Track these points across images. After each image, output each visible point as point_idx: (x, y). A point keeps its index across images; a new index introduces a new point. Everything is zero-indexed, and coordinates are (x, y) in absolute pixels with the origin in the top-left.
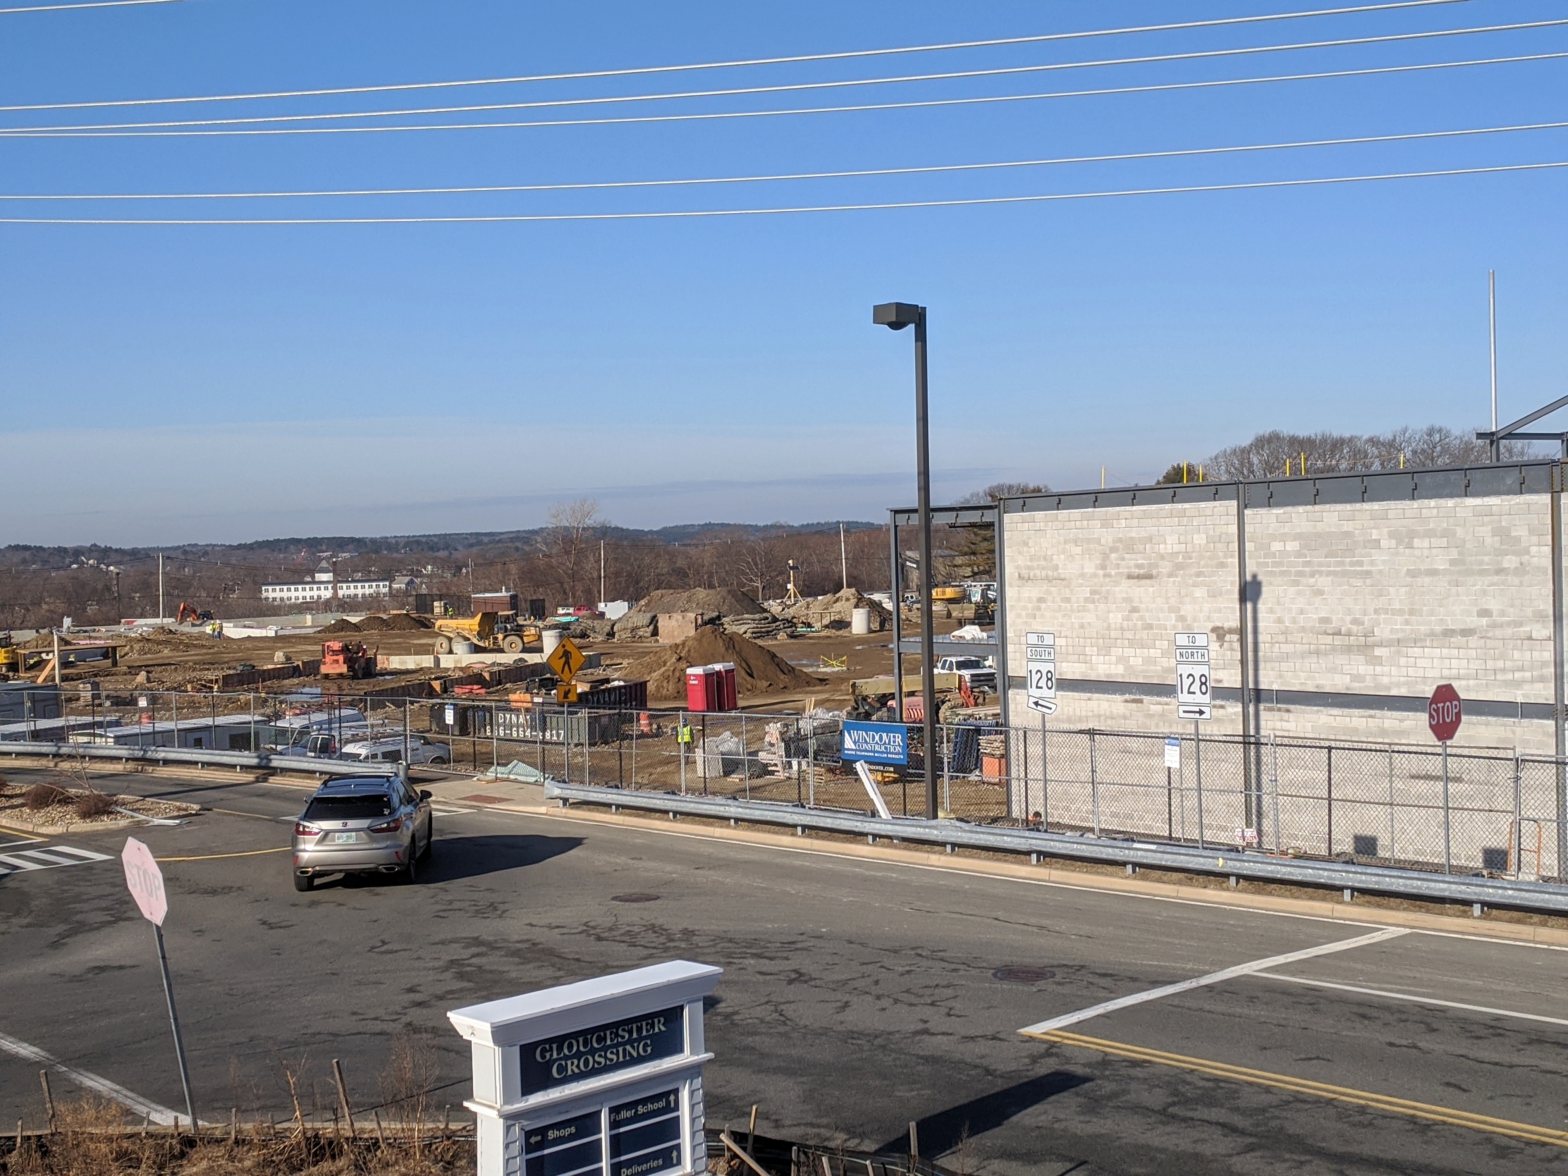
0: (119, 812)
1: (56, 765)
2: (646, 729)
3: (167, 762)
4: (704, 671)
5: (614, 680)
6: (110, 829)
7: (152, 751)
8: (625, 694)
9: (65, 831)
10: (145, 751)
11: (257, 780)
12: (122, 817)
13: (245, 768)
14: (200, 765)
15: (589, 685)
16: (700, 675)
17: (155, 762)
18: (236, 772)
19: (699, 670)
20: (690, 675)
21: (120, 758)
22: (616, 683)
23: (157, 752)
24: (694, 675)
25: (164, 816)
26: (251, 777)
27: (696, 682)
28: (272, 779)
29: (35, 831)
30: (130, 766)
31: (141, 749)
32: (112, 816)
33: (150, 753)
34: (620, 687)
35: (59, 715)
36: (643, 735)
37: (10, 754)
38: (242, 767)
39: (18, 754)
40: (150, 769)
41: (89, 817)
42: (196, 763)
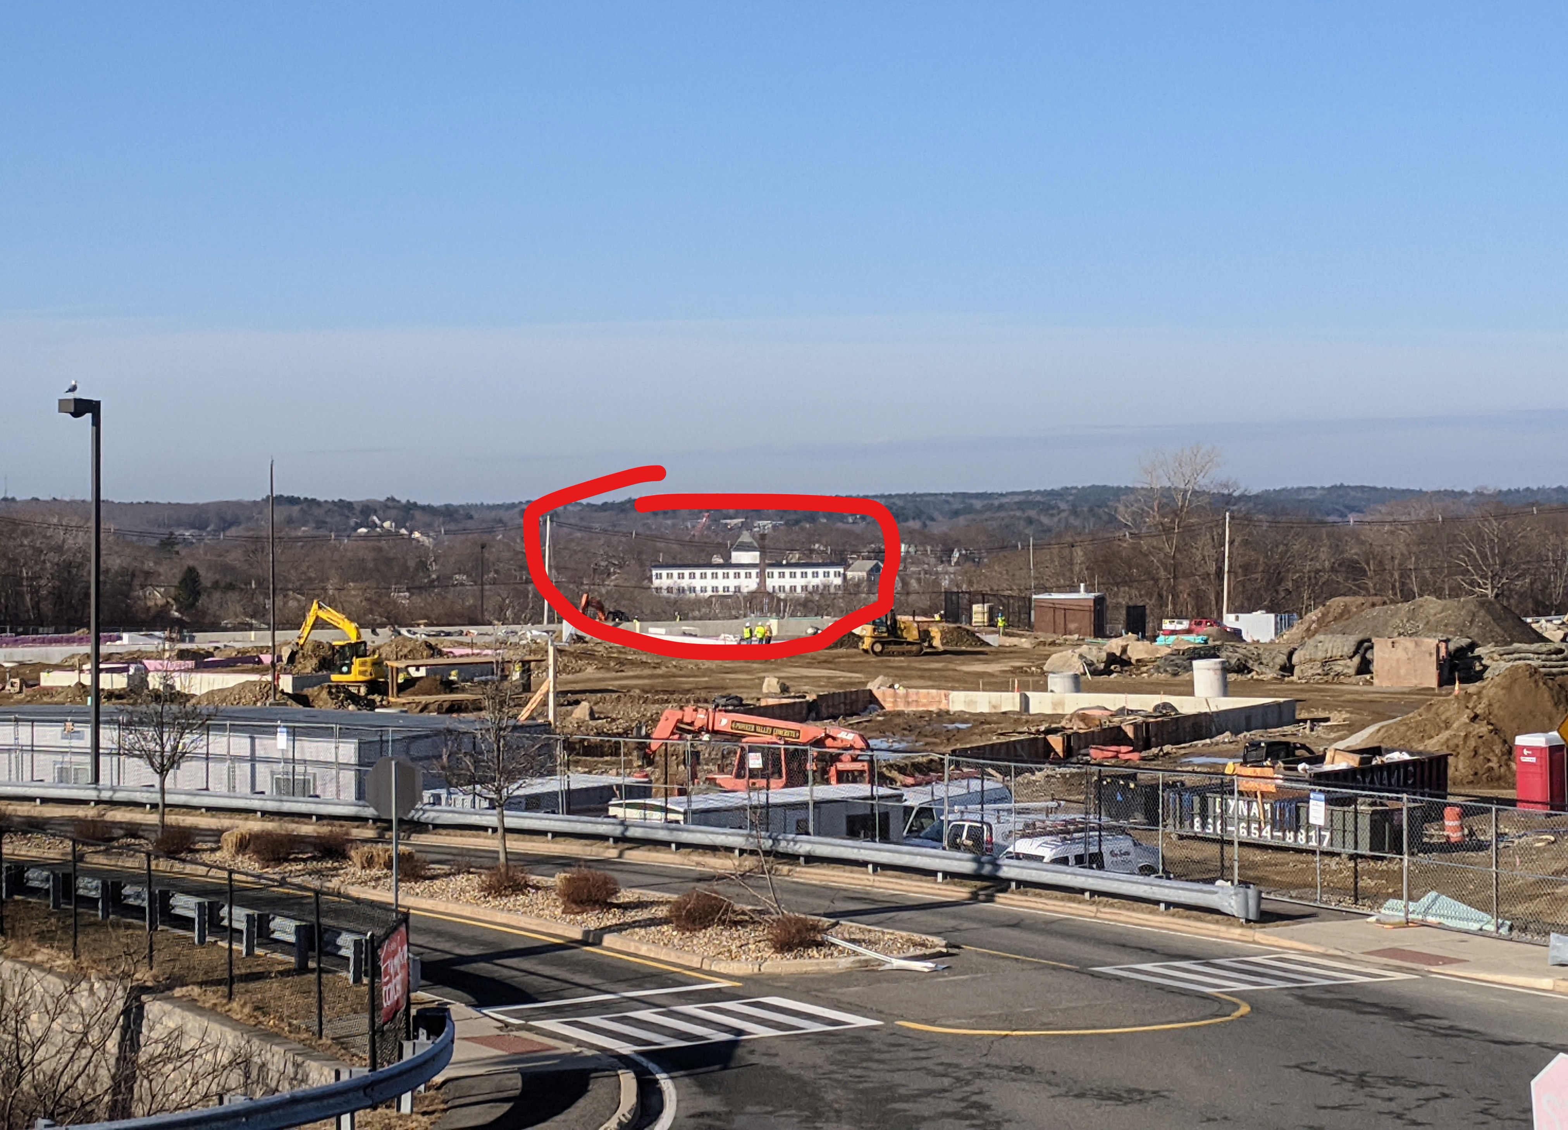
0: (832, 944)
1: (620, 856)
2: (1455, 836)
3: (811, 859)
4: (1547, 741)
5: (1392, 750)
6: (825, 972)
7: (788, 841)
8: (1414, 775)
9: (756, 970)
10: (776, 840)
11: (974, 897)
12: (841, 952)
13: (951, 876)
14: (870, 867)
15: (1357, 757)
16: (1541, 749)
17: (792, 858)
18: (936, 881)
19: (1538, 740)
20: (1523, 747)
21: (729, 849)
22: (1396, 756)
23: (796, 842)
24: (1529, 748)
25: (902, 955)
26: (960, 892)
27: (1533, 760)
28: (1001, 898)
29: (706, 967)
30: (749, 862)
31: (770, 837)
32: (824, 950)
33: (783, 844)
34: (1406, 763)
35: (552, 772)
36: (1448, 847)
37: (544, 833)
38: (946, 874)
39: (556, 834)
40: (785, 869)
41: (790, 950)
42: (865, 864)
